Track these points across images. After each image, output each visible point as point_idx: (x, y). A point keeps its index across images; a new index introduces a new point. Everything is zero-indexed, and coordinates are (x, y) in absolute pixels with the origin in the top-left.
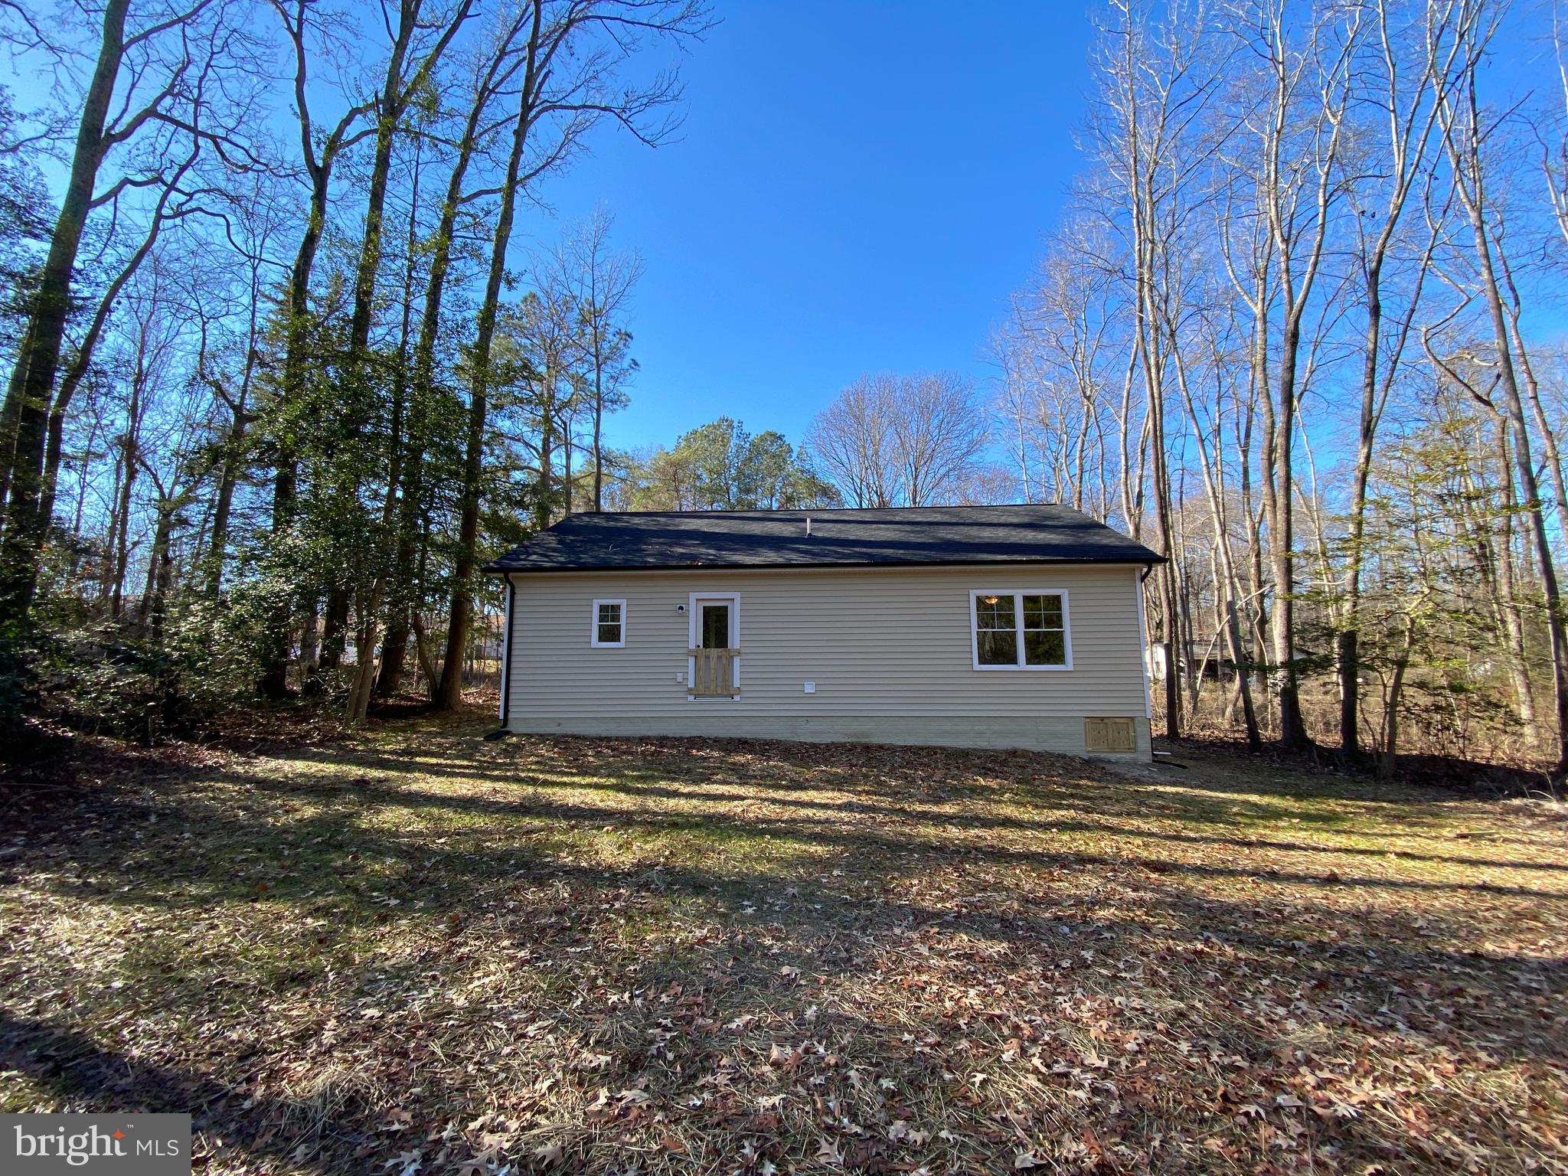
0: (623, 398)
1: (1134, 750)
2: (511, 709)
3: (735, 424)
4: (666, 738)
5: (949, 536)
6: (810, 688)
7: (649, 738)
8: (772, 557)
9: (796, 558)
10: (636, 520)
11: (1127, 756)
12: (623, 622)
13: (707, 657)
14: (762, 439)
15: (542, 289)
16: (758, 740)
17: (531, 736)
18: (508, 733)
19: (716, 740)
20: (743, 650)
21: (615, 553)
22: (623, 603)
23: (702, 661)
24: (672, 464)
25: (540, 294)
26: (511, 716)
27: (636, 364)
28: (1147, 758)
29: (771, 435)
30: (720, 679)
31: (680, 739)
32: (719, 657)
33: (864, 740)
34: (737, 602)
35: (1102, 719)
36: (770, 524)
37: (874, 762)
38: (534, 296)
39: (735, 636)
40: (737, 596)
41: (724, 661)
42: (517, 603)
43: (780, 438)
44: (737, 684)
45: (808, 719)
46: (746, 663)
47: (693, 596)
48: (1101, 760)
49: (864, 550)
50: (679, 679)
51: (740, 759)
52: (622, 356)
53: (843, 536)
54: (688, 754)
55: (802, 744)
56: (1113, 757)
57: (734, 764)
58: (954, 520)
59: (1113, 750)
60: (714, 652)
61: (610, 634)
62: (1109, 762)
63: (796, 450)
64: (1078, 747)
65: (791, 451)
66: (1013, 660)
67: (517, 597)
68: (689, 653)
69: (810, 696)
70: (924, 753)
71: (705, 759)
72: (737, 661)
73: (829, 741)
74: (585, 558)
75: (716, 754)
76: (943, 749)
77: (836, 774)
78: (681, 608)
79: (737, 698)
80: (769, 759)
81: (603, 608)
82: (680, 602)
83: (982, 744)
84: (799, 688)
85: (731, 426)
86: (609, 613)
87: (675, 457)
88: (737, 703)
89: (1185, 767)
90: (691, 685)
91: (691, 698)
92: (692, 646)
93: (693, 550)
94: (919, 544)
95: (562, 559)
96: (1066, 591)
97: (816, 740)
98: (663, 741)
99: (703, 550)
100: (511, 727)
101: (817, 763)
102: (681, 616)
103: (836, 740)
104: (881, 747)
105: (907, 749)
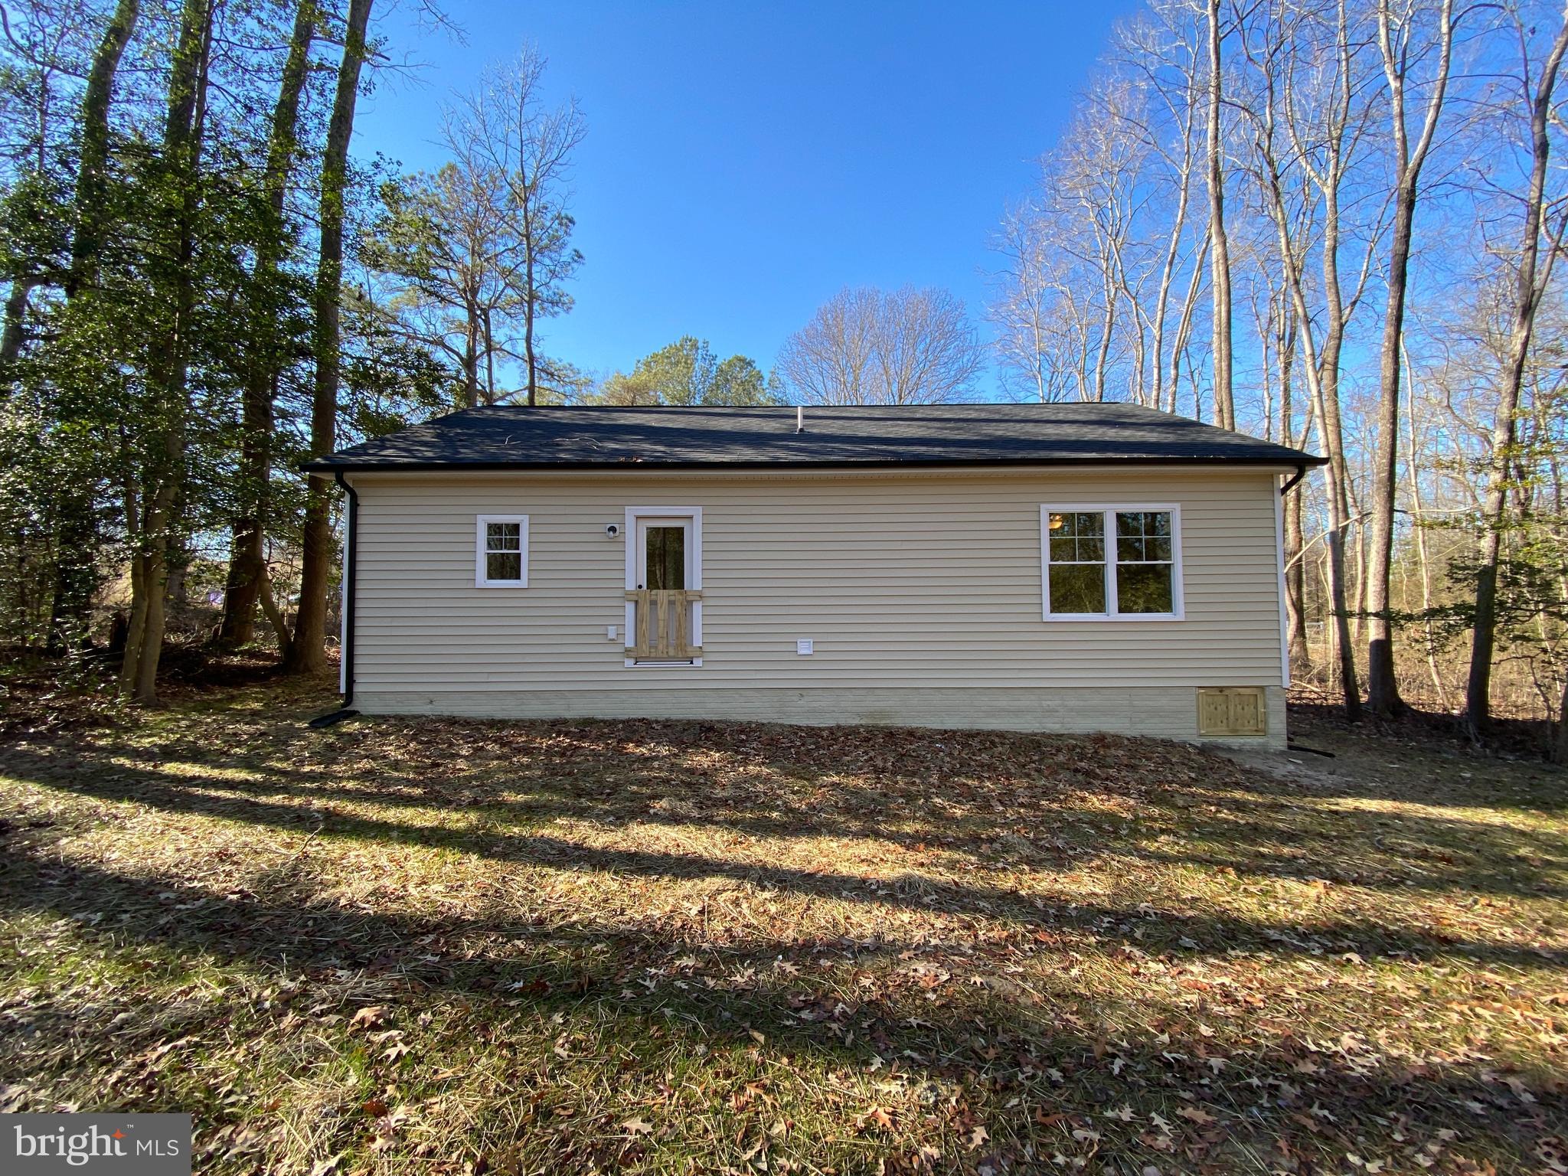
0: (565, 299)
1: (1263, 732)
2: (358, 679)
3: (700, 344)
4: (590, 722)
5: (1000, 433)
6: (804, 648)
7: (565, 722)
8: (748, 454)
9: (783, 456)
10: (558, 414)
11: (1255, 741)
12: (524, 550)
13: (654, 603)
14: (730, 364)
15: (460, 154)
16: (728, 723)
17: (385, 718)
18: (353, 715)
19: (668, 724)
20: (707, 593)
21: (514, 448)
22: (524, 521)
23: (646, 608)
24: (629, 389)
25: (460, 166)
26: (357, 688)
27: (580, 257)
28: (1280, 743)
29: (740, 360)
30: (673, 635)
31: (612, 723)
32: (671, 603)
33: (882, 723)
34: (698, 521)
35: (1221, 689)
36: (744, 420)
37: (910, 765)
38: (452, 168)
39: (695, 575)
40: (697, 512)
41: (679, 609)
42: (361, 520)
43: (749, 364)
44: (698, 642)
45: (802, 691)
46: (709, 611)
47: (631, 512)
48: (1217, 747)
49: (884, 447)
50: (612, 635)
51: (702, 760)
52: (563, 246)
53: (848, 433)
54: (619, 751)
55: (796, 730)
56: (1235, 742)
57: (691, 771)
58: (997, 417)
59: (1235, 733)
60: (663, 595)
61: (505, 567)
62: (1229, 749)
63: (767, 375)
64: (1187, 729)
65: (761, 378)
66: (1100, 607)
67: (361, 511)
68: (626, 596)
69: (806, 659)
70: (975, 743)
71: (645, 760)
72: (697, 609)
73: (832, 723)
74: (467, 453)
75: (664, 751)
76: (1002, 735)
77: (857, 792)
78: (613, 529)
79: (698, 662)
80: (745, 762)
81: (494, 529)
82: (612, 521)
83: (1053, 726)
84: (791, 648)
85: (695, 347)
86: (505, 535)
87: (632, 381)
88: (699, 670)
89: (1331, 756)
90: (630, 643)
91: (629, 663)
92: (630, 586)
93: (632, 446)
94: (960, 441)
95: (430, 454)
96: (1177, 506)
97: (814, 723)
98: (586, 727)
99: (647, 446)
100: (357, 705)
101: (824, 768)
102: (612, 541)
103: (842, 722)
104: (911, 733)
105: (948, 736)
